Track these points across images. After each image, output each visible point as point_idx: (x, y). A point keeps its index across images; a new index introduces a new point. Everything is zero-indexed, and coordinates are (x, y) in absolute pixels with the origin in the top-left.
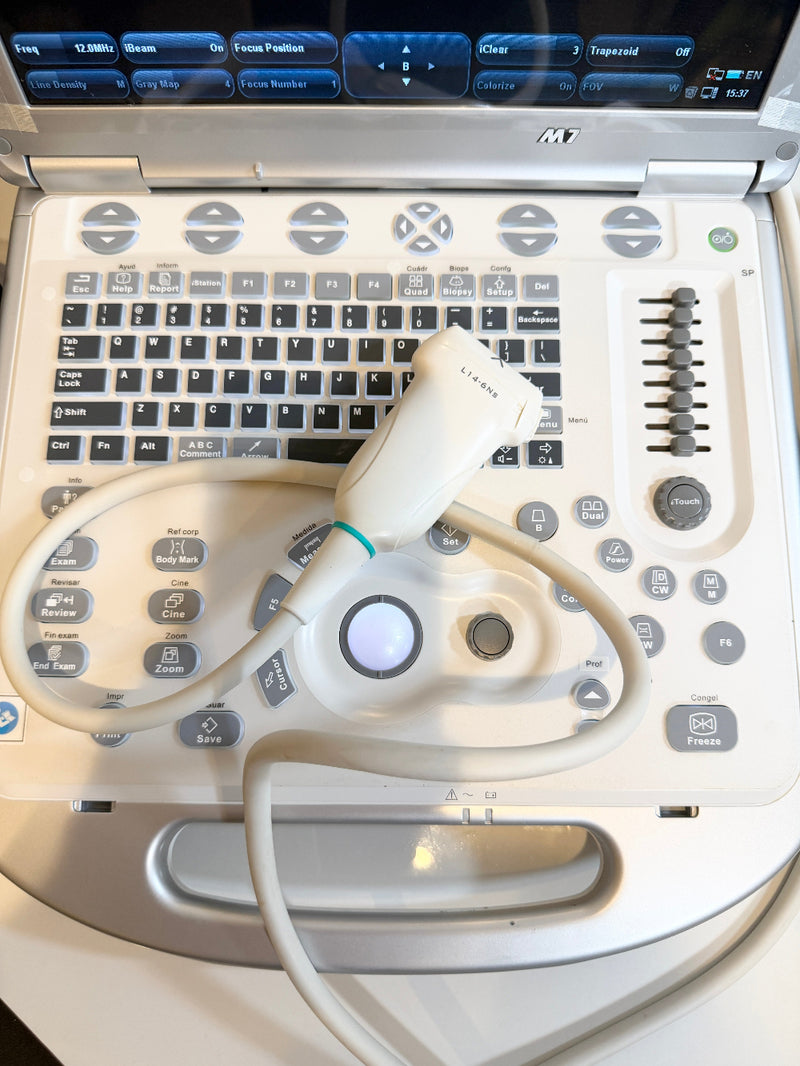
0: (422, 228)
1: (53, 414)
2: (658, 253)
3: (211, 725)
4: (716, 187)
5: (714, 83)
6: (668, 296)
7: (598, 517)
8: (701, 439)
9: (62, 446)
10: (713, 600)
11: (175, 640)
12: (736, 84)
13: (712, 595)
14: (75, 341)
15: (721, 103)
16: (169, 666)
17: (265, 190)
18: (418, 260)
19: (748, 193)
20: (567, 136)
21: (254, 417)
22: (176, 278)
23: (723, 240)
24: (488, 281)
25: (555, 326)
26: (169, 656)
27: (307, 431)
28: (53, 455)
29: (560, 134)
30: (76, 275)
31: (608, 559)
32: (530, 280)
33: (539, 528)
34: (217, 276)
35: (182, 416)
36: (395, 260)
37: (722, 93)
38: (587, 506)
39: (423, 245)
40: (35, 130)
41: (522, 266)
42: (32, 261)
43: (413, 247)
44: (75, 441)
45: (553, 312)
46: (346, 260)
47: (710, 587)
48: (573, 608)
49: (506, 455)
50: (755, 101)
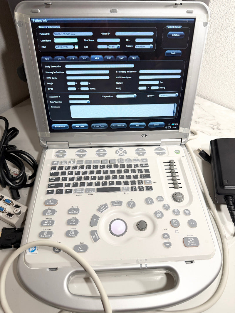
0: (121, 152)
1: (48, 186)
2: (165, 155)
3: (81, 247)
4: (175, 143)
5: (170, 126)
6: (169, 162)
7: (162, 200)
8: (180, 185)
9: (50, 192)
10: (188, 215)
11: (73, 229)
12: (174, 126)
13: (188, 214)
14: (54, 173)
15: (172, 129)
16: (72, 234)
17: (91, 147)
18: (120, 157)
19: (181, 144)
20: (146, 135)
21: (90, 184)
22: (74, 162)
23: (177, 152)
24: (134, 160)
25: (148, 167)
26: (72, 232)
27: (101, 186)
28: (48, 193)
29: (145, 135)
30: (55, 162)
31: (165, 208)
32: (142, 160)
33: (150, 202)
34: (83, 161)
35: (75, 185)
36: (116, 157)
37: (172, 127)
38: (159, 198)
39: (121, 155)
40: (50, 137)
41: (140, 158)
42: (46, 159)
43: (120, 155)
44: (53, 191)
45: (147, 164)
46: (107, 157)
47: (187, 213)
48: (159, 218)
49: (141, 189)
50: (178, 128)
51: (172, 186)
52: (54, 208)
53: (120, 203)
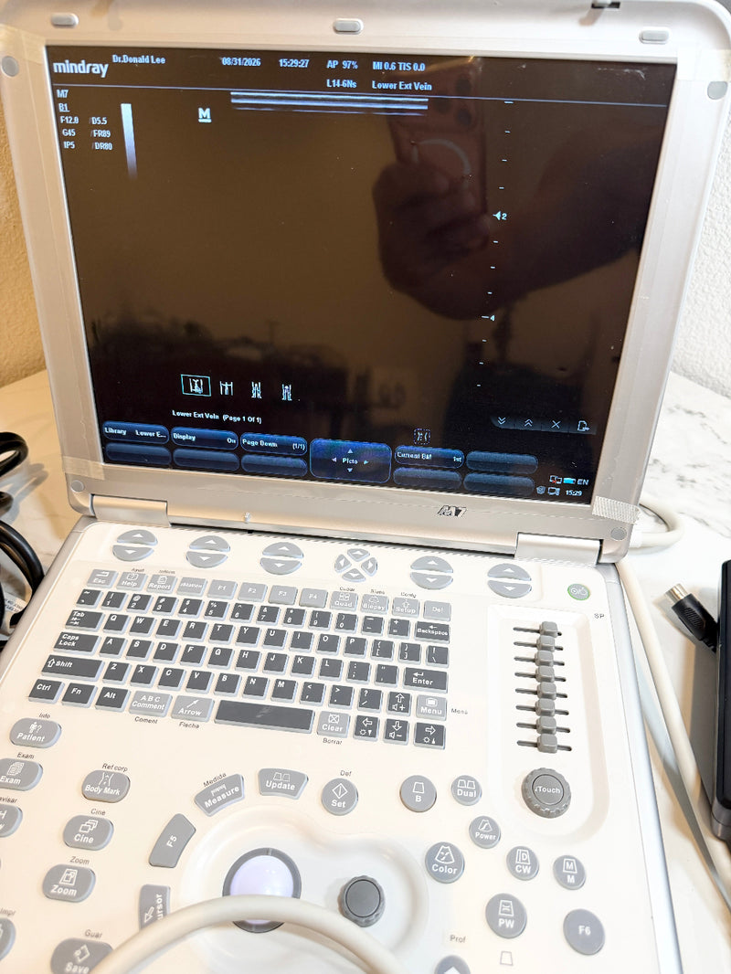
0: (356, 565)
1: (47, 664)
2: (528, 597)
3: (83, 954)
4: (573, 556)
5: (557, 486)
6: (538, 628)
7: (471, 795)
8: (561, 739)
9: (44, 688)
10: (571, 885)
11: (78, 865)
12: (575, 487)
13: (571, 880)
14: (82, 615)
15: (563, 497)
16: (64, 887)
17: (250, 532)
18: (348, 584)
19: (598, 563)
20: (458, 512)
21: (199, 682)
22: (170, 580)
23: (578, 592)
24: (397, 602)
25: (446, 638)
26: (67, 878)
27: (238, 697)
28: (35, 694)
29: (453, 510)
30: (99, 572)
31: (477, 834)
32: (428, 605)
33: (418, 799)
34: (201, 582)
35: (144, 676)
36: (332, 582)
37: (562, 492)
38: (462, 784)
39: (354, 575)
40: (103, 479)
41: (423, 596)
42: (73, 559)
43: (347, 576)
44: (56, 685)
45: (445, 628)
46: (297, 579)
47: (570, 874)
48: (442, 878)
49: (397, 732)
50: (587, 499)
51: (533, 735)
52: (39, 756)
53: (293, 782)
